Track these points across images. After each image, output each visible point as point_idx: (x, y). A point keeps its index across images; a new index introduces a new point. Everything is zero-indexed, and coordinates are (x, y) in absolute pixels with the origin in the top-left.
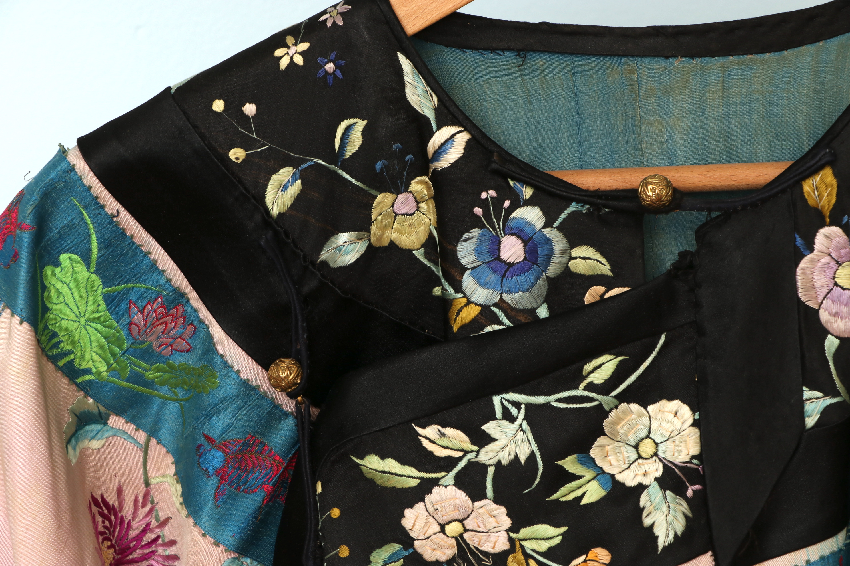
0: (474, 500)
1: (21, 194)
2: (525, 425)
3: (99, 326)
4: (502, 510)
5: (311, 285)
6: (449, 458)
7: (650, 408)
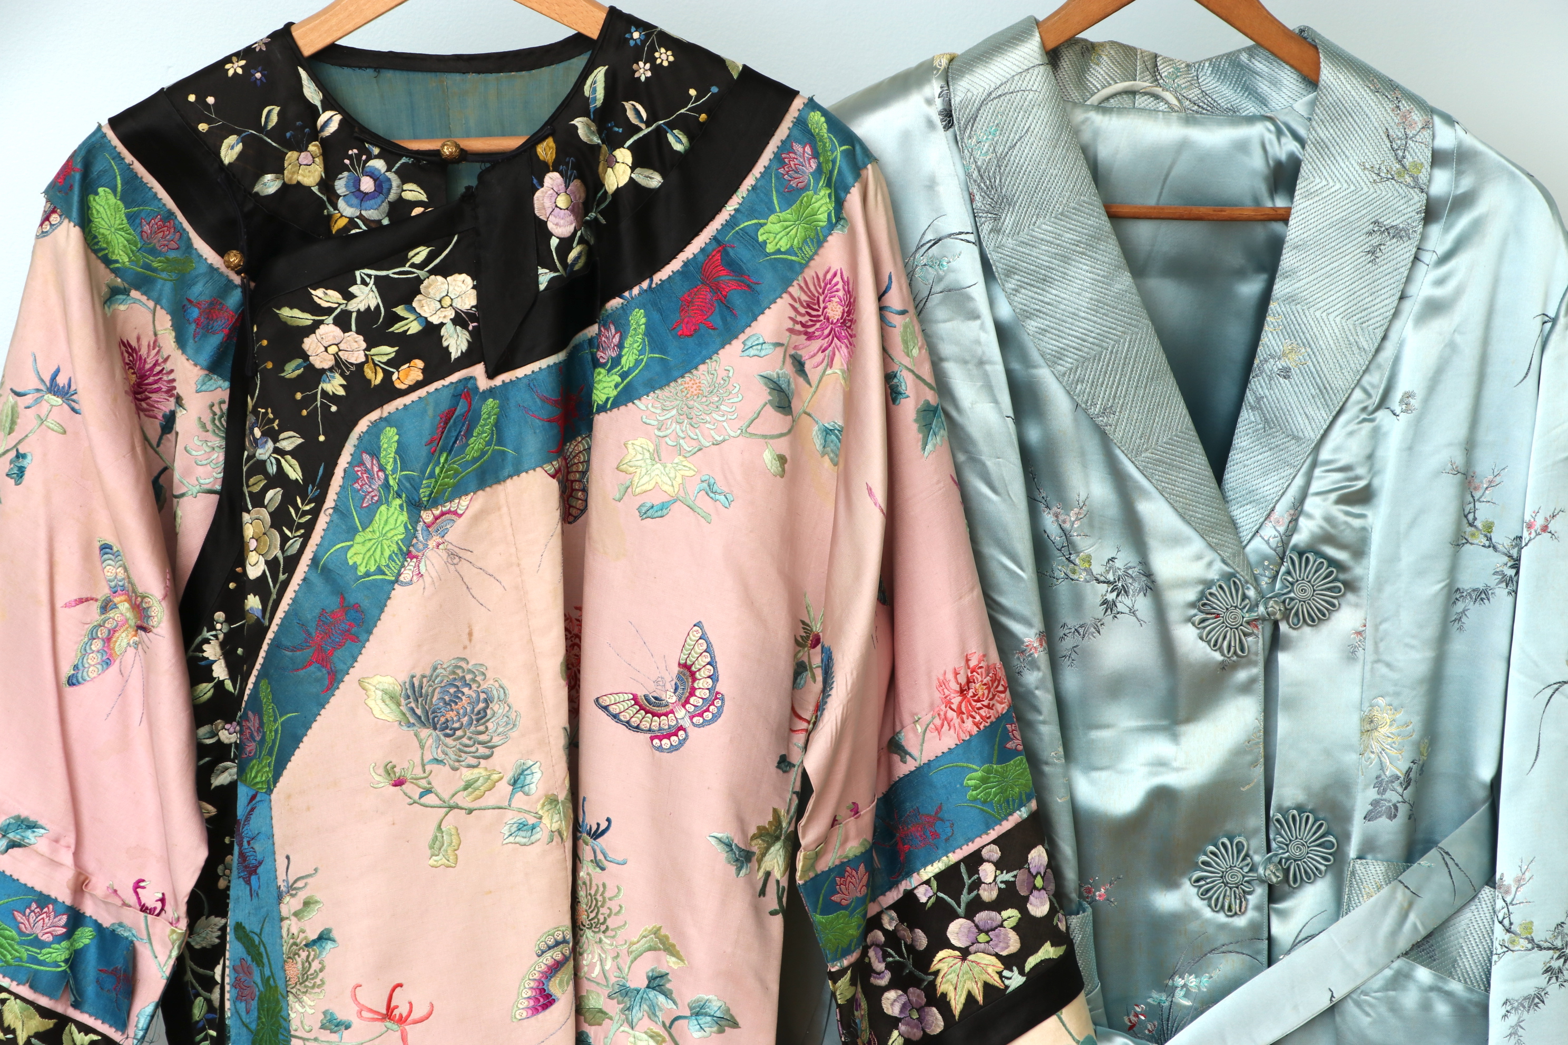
0: (344, 332)
1: (75, 151)
2: (374, 288)
3: (123, 234)
4: (361, 338)
5: (249, 206)
6: (330, 308)
7: (449, 278)
